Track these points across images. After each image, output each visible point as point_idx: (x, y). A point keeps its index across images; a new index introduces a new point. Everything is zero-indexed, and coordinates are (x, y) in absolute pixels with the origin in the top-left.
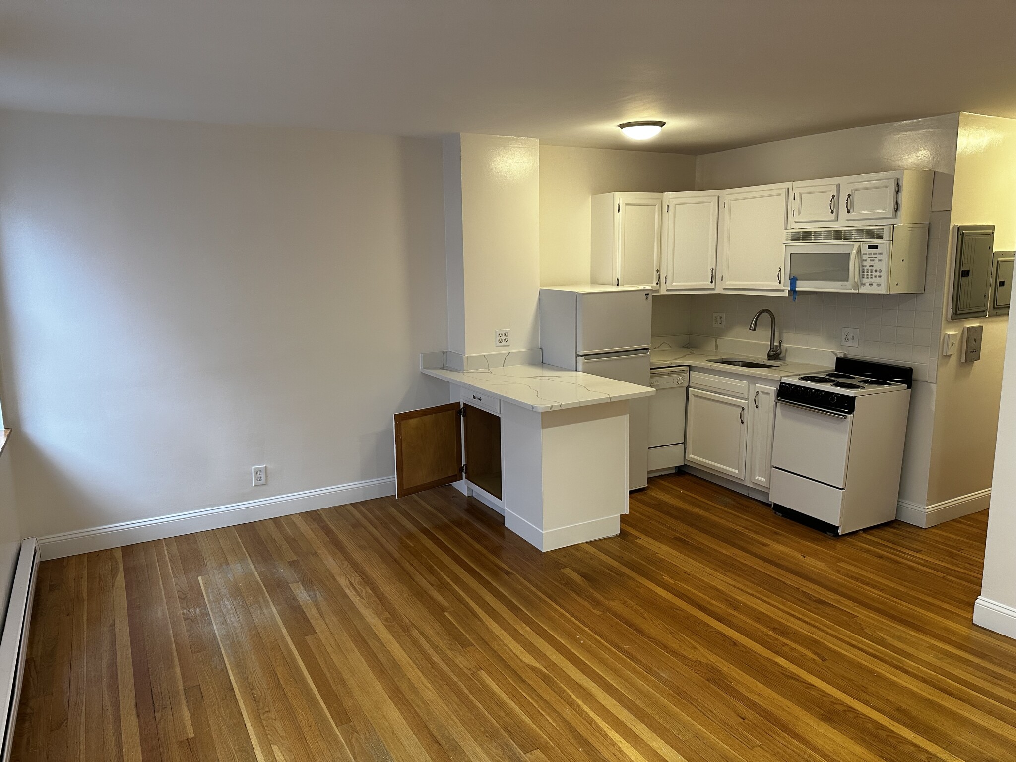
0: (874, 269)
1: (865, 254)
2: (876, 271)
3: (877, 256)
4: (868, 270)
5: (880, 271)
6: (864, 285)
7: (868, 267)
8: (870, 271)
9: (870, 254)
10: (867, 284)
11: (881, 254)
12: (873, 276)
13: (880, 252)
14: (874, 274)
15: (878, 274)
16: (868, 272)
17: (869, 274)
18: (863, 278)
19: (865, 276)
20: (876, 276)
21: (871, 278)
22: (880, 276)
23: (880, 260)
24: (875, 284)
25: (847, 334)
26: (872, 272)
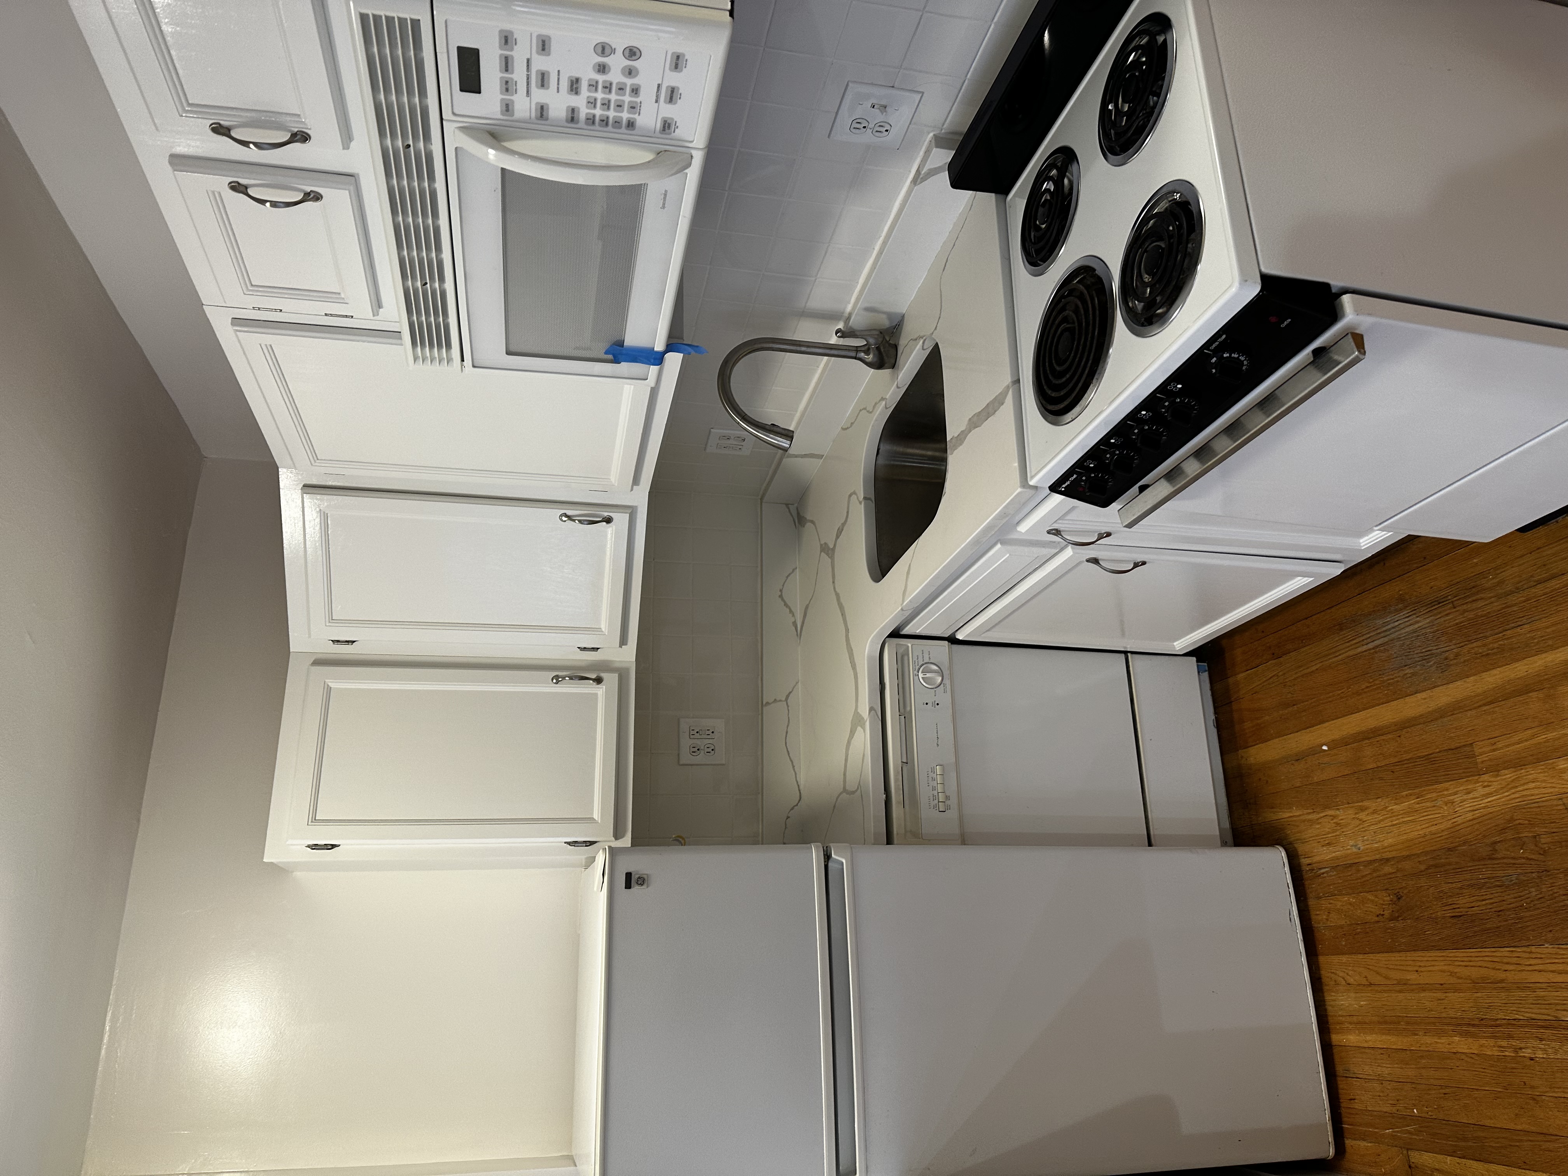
0: (588, 74)
1: (507, 108)
2: (602, 69)
3: (519, 54)
4: (592, 103)
5: (604, 49)
6: (667, 126)
7: (580, 102)
8: (600, 95)
9: (507, 86)
10: (667, 111)
11: (507, 40)
12: (629, 82)
13: (496, 40)
14: (615, 76)
15: (617, 62)
16: (606, 105)
17: (613, 97)
18: (631, 124)
19: (625, 115)
20: (630, 72)
21: (635, 91)
22: (632, 53)
23: (544, 46)
24: (673, 79)
26: (608, 87)
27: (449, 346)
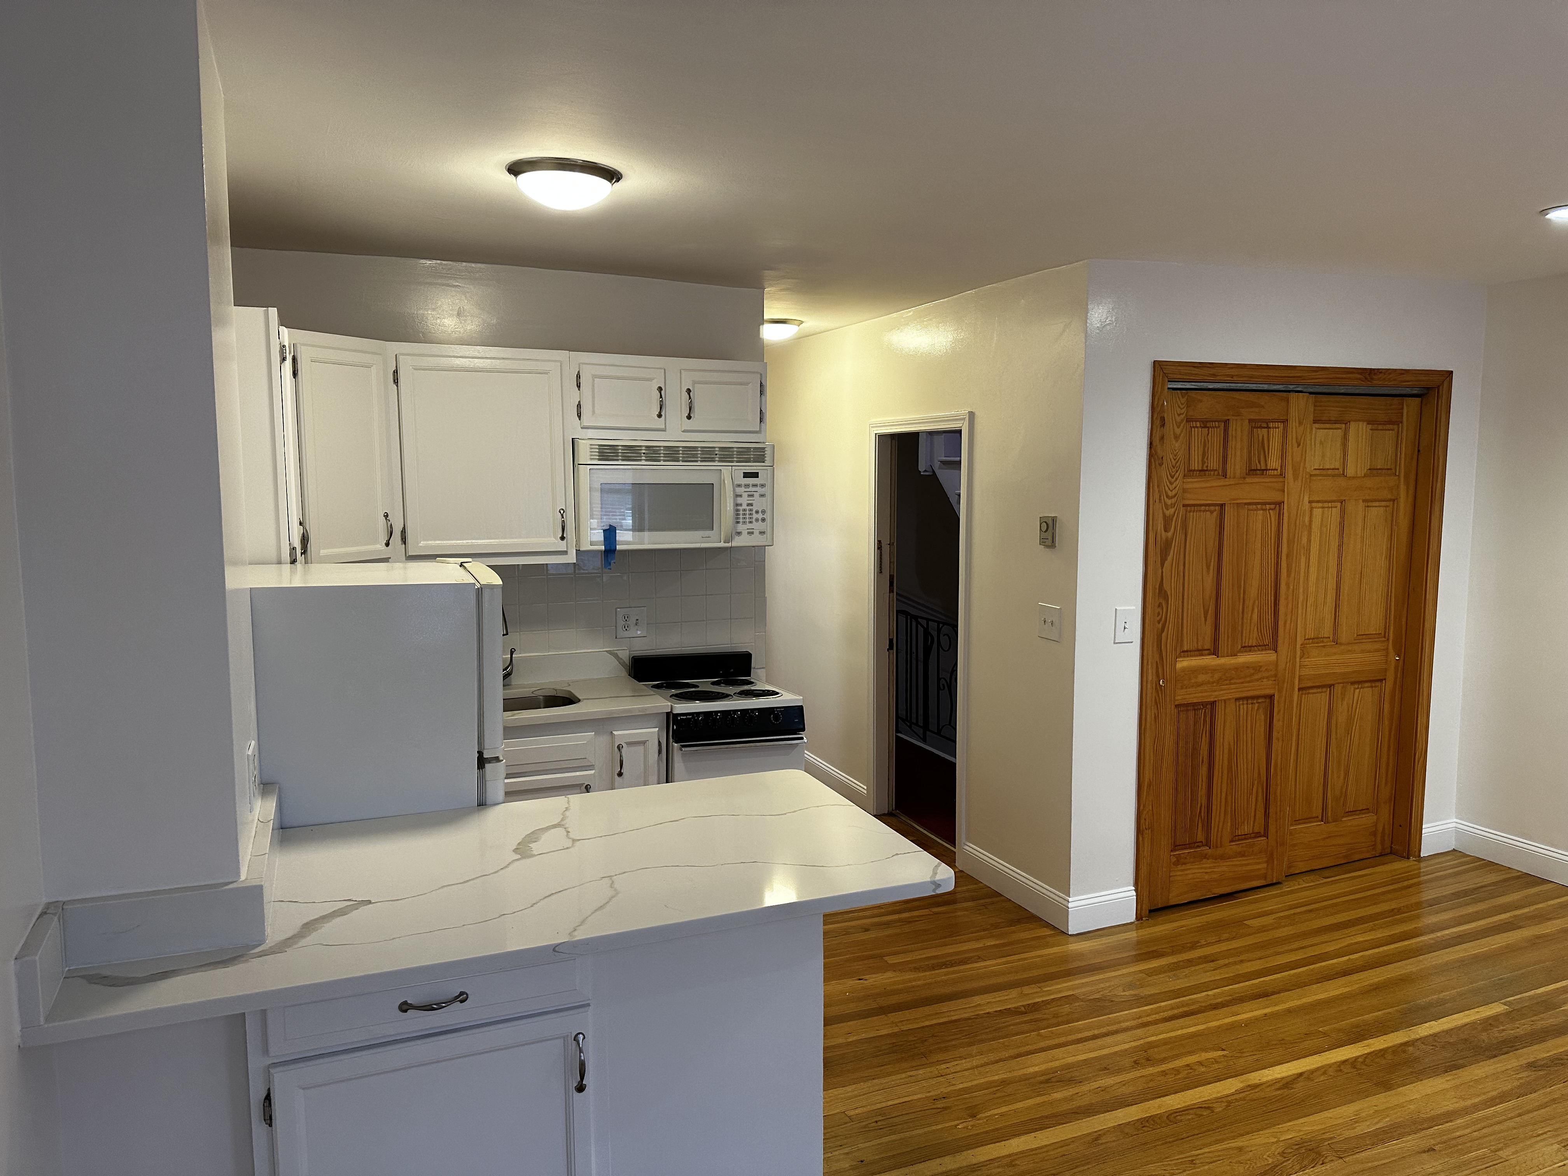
0: (755, 509)
1: (739, 486)
2: (757, 512)
3: (758, 489)
4: (744, 510)
5: (764, 512)
6: (739, 533)
7: (744, 506)
8: (748, 512)
9: (747, 486)
10: (745, 533)
11: (763, 486)
12: (754, 520)
13: (762, 482)
14: (755, 516)
15: (760, 516)
16: (744, 514)
17: (747, 516)
18: (738, 522)
19: (741, 520)
20: (757, 520)
21: (751, 522)
22: (763, 520)
23: (762, 496)
24: (756, 532)
25: (626, 618)
26: (751, 514)
27: (599, 460)
